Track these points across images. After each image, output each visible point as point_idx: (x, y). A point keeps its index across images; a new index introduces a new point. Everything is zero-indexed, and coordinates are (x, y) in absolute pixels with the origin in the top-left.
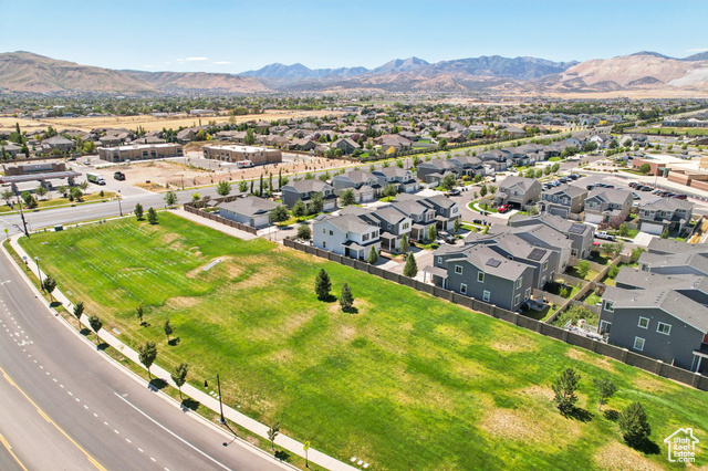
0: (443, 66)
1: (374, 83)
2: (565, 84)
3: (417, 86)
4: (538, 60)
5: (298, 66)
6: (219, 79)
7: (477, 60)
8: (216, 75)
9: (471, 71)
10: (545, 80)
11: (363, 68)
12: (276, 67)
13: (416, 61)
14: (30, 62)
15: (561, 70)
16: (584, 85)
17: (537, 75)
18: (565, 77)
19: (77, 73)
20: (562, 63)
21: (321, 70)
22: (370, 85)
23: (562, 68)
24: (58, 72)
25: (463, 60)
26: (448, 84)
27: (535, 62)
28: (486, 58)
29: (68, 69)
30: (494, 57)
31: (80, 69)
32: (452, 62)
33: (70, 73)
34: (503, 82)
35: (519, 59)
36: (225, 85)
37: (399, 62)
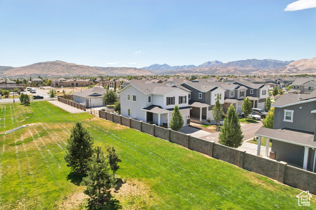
0: (229, 64)
1: (198, 71)
2: (289, 70)
3: (217, 72)
4: (274, 61)
5: (165, 65)
6: (131, 70)
7: (245, 61)
8: (131, 68)
9: (242, 66)
10: (278, 69)
11: (193, 66)
12: (156, 65)
13: (217, 62)
14: (59, 64)
15: (286, 65)
16: (298, 70)
17: (274, 67)
18: (289, 67)
19: (76, 68)
20: (286, 62)
21: (175, 67)
22: (197, 72)
23: (286, 63)
24: (69, 67)
25: (238, 61)
26: (232, 71)
27: (273, 61)
28: (249, 60)
29: (72, 66)
30: (253, 60)
31: (77, 66)
32: (234, 62)
33: (73, 68)
34: (258, 70)
35: (265, 60)
36: (134, 72)
37: (209, 63)
